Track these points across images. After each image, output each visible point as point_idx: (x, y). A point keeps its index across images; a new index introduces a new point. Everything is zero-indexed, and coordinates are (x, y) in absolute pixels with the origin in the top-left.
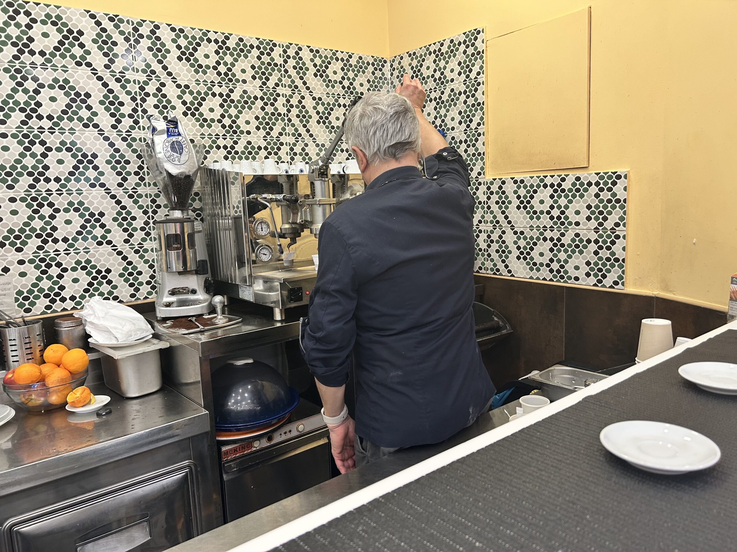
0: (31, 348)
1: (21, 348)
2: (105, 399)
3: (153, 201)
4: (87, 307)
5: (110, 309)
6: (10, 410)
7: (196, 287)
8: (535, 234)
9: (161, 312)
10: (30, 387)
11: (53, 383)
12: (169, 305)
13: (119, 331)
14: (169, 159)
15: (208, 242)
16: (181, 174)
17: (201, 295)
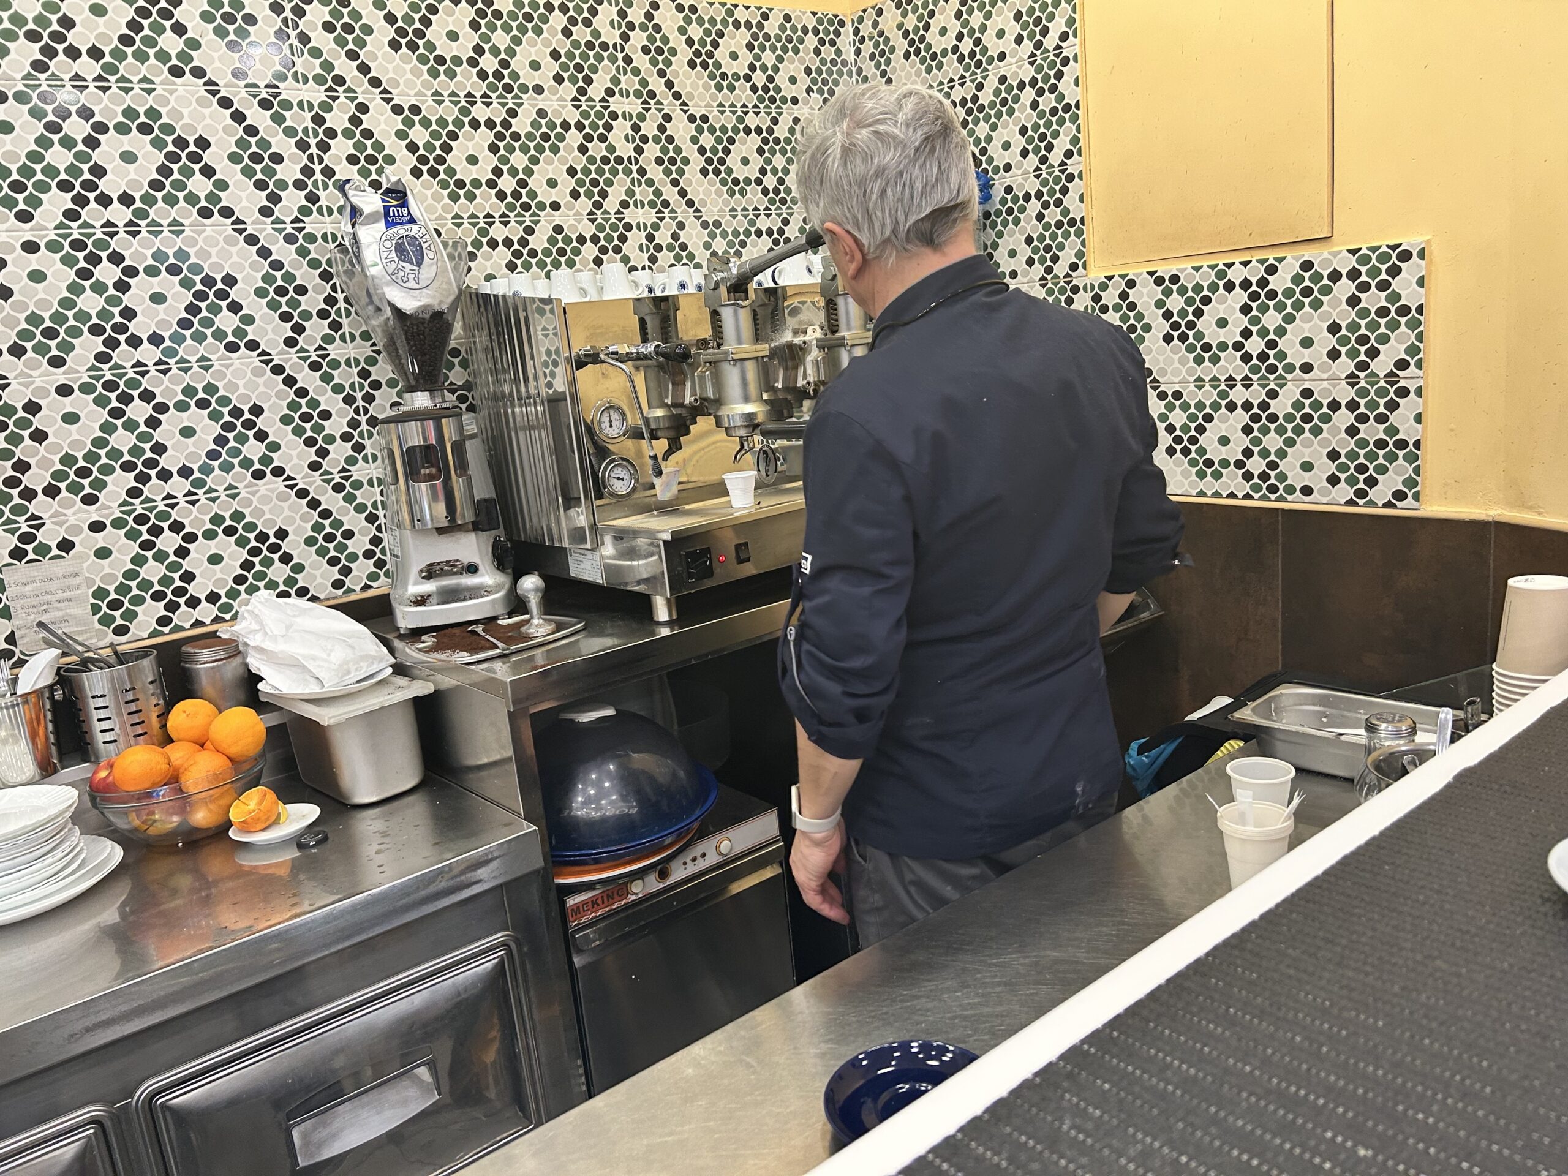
0: (140, 711)
1: (119, 713)
2: (308, 812)
3: (364, 374)
4: (246, 615)
5: (294, 616)
6: (113, 848)
7: (476, 559)
8: (1209, 396)
9: (407, 617)
10: (149, 795)
11: (196, 784)
12: (421, 601)
13: (322, 664)
14: (395, 279)
15: (491, 456)
16: (424, 309)
17: (489, 577)
